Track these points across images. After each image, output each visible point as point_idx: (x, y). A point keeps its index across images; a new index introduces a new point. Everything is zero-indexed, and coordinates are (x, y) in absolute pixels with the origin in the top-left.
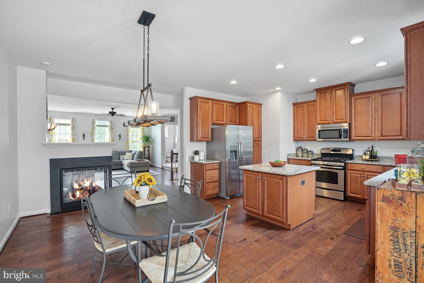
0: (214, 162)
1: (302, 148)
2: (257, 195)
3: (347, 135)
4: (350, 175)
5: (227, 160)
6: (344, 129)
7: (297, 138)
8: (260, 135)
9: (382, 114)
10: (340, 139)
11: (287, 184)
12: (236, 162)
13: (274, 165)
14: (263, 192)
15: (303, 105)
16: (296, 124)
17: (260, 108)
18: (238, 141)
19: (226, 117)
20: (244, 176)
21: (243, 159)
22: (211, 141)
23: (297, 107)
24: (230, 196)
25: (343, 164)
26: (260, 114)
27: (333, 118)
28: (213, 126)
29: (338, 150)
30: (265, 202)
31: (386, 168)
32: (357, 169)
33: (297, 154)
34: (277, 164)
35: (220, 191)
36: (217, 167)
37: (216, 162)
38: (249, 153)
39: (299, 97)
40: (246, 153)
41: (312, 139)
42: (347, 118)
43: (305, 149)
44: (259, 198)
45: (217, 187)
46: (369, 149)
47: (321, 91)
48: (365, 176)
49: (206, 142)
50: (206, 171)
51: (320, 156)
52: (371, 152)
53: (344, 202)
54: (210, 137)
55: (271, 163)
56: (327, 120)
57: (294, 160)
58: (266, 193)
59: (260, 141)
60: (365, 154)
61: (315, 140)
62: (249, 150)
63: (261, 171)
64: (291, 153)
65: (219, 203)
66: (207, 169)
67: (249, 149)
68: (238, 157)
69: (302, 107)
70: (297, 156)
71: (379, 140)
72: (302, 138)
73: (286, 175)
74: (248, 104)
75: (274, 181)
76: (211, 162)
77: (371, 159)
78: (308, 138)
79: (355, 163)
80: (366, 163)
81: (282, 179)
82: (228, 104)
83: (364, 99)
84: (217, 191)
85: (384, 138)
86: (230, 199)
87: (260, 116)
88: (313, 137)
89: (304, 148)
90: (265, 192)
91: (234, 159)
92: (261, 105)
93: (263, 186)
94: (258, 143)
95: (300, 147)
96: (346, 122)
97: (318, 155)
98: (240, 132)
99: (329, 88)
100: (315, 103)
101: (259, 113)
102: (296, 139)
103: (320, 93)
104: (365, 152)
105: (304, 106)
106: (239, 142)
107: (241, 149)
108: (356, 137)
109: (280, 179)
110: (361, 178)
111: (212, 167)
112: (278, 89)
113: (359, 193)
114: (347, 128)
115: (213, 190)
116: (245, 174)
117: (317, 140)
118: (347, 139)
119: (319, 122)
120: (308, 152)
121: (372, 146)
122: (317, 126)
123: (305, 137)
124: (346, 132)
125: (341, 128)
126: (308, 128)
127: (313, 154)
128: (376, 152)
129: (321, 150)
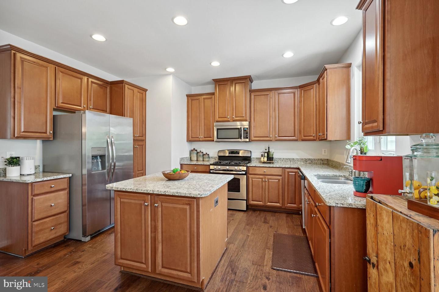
0: (55, 177)
1: (196, 150)
2: (142, 237)
3: (247, 135)
4: (252, 180)
5: (85, 172)
6: (244, 128)
7: (192, 138)
8: (144, 132)
9: (278, 113)
10: (240, 140)
11: (198, 211)
12: (103, 174)
13: (170, 177)
14: (154, 229)
15: (199, 97)
16: (190, 120)
17: (144, 94)
18: (108, 140)
19: (86, 99)
20: (117, 203)
21: (116, 168)
22: (52, 139)
23: (192, 100)
24: (91, 235)
25: (245, 168)
26: (144, 103)
27: (233, 115)
28: (55, 113)
29: (237, 152)
30: (158, 247)
31: (285, 170)
32: (259, 173)
33: (190, 157)
34: (175, 175)
35: (69, 229)
36: (65, 185)
37: (62, 176)
38: (127, 158)
39: (193, 88)
40: (120, 158)
41: (209, 139)
42: (246, 116)
43: (200, 151)
44: (146, 241)
45: (64, 223)
46: (266, 151)
47: (220, 83)
48: (266, 180)
49: (43, 141)
50: (35, 198)
51: (217, 160)
52: (268, 153)
53: (247, 212)
54: (49, 131)
55: (164, 174)
56: (226, 118)
57: (187, 165)
58: (160, 230)
59: (144, 141)
60: (262, 156)
61: (213, 141)
62: (126, 154)
63: (151, 192)
64: (184, 157)
65: (65, 255)
66: (36, 192)
67: (126, 152)
68: (107, 164)
69: (198, 100)
70: (191, 160)
71: (276, 140)
72: (198, 138)
73: (199, 196)
74: (126, 86)
75: (174, 208)
76: (52, 178)
77: (269, 162)
78: (204, 138)
79: (257, 166)
80: (267, 166)
81: (189, 204)
82: (90, 80)
83: (263, 96)
84: (62, 230)
85: (280, 139)
86: (92, 239)
87: (144, 106)
88: (211, 137)
89: (198, 151)
90: (158, 230)
91: (100, 169)
92: (146, 90)
93: (154, 219)
94: (140, 143)
95: (194, 149)
96: (246, 120)
97: (215, 158)
98: (111, 129)
99: (229, 80)
100: (213, 96)
101: (143, 101)
102: (190, 140)
103: (219, 85)
104: (262, 154)
105: (200, 99)
106: (109, 142)
107: (113, 152)
108: (255, 137)
109: (187, 204)
110: (262, 183)
111: (51, 187)
112: (170, 70)
113: (261, 200)
114: (248, 127)
115: (53, 232)
116: (119, 199)
117: (215, 141)
118: (247, 140)
119: (217, 118)
120: (204, 155)
121: (269, 147)
122: (215, 124)
123: (201, 137)
124: (246, 131)
125: (241, 127)
126: (205, 126)
127: (209, 157)
128: (272, 154)
129: (218, 152)
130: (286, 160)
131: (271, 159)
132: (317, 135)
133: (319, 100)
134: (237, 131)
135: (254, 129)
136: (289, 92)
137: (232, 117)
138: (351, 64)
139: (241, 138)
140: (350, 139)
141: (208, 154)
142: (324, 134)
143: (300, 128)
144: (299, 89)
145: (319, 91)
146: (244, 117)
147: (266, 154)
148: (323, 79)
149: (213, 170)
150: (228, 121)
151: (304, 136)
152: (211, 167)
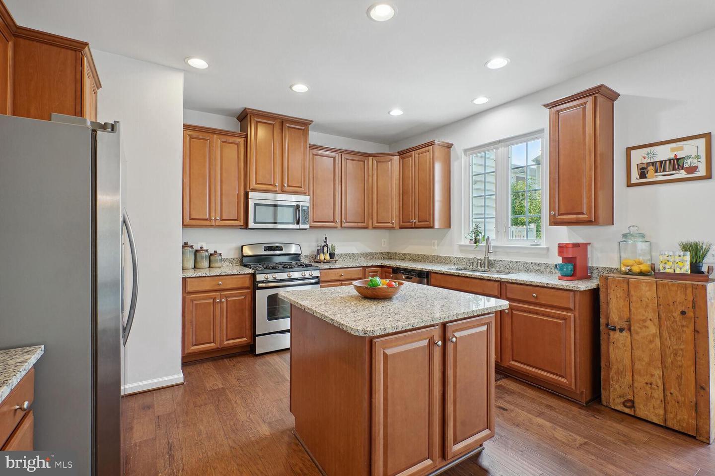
3: (306, 219)
6: (302, 207)
15: (210, 136)
23: (191, 138)
27: (283, 182)
29: (277, 247)
31: (366, 270)
32: (334, 279)
41: (232, 223)
42: (306, 187)
43: (201, 248)
56: (271, 185)
71: (343, 227)
72: (207, 219)
78: (222, 220)
79: (331, 267)
85: (348, 225)
92: (99, 87)
95: (186, 244)
96: (304, 193)
103: (256, 122)
104: (319, 248)
105: (213, 140)
108: (315, 222)
117: (249, 227)
118: (307, 226)
119: (254, 185)
120: (211, 255)
121: (326, 238)
122: (251, 195)
123: (215, 219)
124: (306, 212)
125: (298, 203)
126: (223, 197)
127: (221, 260)
128: (334, 248)
129: (241, 248)
130: (345, 256)
131: (332, 255)
132: (397, 222)
133: (403, 178)
134: (291, 210)
135: (313, 208)
136: (358, 159)
137: (283, 186)
138: (452, 145)
139: (298, 223)
140: (450, 227)
141: (220, 254)
142: (427, 221)
143: (370, 211)
144: (370, 159)
145: (403, 166)
146: (301, 187)
147: (325, 249)
148: (419, 154)
149: (262, 282)
150: (275, 192)
151: (377, 223)
152: (260, 277)
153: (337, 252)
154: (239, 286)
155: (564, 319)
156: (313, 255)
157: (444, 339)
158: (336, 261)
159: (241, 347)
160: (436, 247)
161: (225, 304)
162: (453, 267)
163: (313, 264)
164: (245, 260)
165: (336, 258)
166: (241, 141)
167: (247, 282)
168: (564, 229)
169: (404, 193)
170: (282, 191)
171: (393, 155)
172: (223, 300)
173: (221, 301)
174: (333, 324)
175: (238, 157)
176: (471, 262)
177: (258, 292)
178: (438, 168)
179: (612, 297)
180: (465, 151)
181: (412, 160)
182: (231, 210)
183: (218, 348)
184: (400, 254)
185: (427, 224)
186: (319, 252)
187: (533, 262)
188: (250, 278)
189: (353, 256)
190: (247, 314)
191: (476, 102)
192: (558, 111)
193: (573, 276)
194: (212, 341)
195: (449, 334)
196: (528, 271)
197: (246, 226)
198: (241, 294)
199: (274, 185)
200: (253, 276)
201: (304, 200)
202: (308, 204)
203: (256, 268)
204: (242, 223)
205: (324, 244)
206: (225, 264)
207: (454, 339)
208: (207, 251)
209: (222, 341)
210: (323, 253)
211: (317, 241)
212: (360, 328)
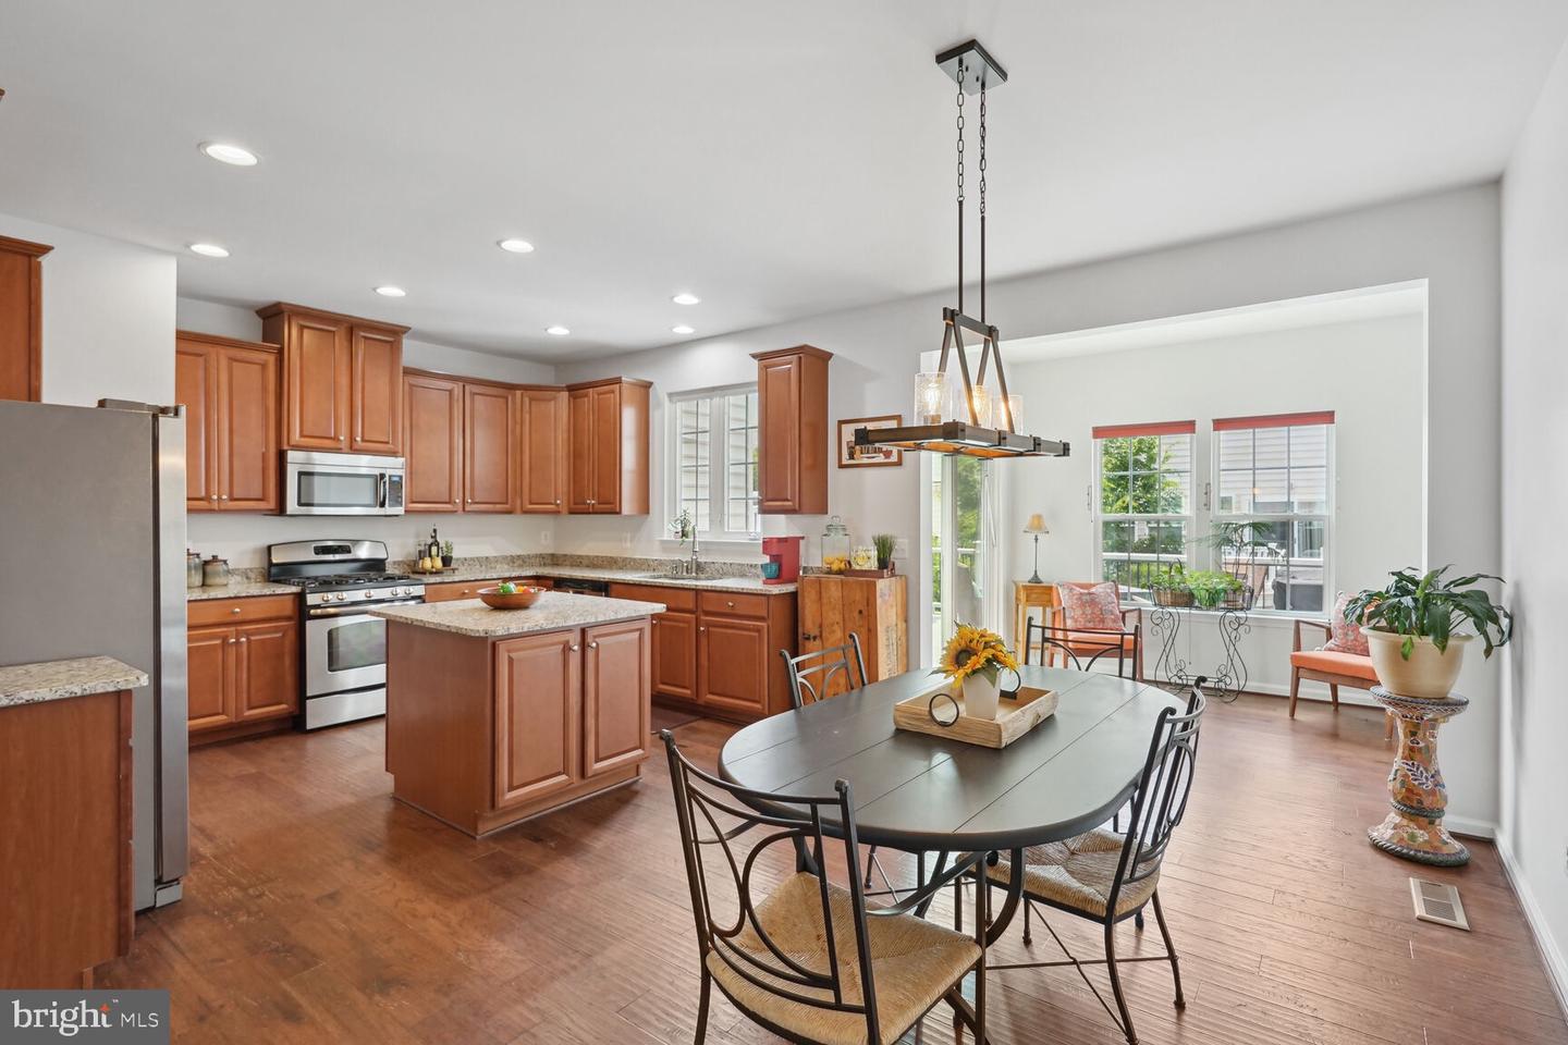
3: (400, 494)
6: (391, 477)
9: (472, 442)
10: (377, 510)
15: (207, 348)
25: (421, 590)
27: (355, 434)
29: (340, 546)
30: (590, 729)
41: (251, 505)
42: (397, 442)
46: (433, 540)
56: (331, 439)
60: (422, 553)
61: (273, 511)
69: (199, 356)
71: (467, 511)
85: (477, 507)
88: (260, 500)
96: (394, 453)
104: (422, 548)
105: (213, 356)
114: (402, 472)
116: (506, 654)
117: (288, 513)
118: (400, 510)
119: (296, 437)
120: (206, 563)
121: (435, 531)
122: (292, 456)
123: (219, 498)
124: (396, 485)
125: (383, 471)
126: (235, 459)
127: (228, 572)
128: (449, 547)
129: (266, 551)
131: (446, 561)
132: (565, 502)
133: (575, 430)
134: (369, 483)
135: (411, 479)
136: (496, 393)
137: (352, 439)
138: (652, 383)
139: (382, 505)
140: (648, 513)
141: (225, 562)
142: (610, 503)
143: (518, 483)
144: (518, 393)
145: (574, 411)
146: (387, 443)
147: (434, 549)
148: (599, 394)
149: (317, 607)
150: (338, 451)
151: (531, 503)
152: (312, 599)
153: (455, 555)
154: (273, 614)
155: (758, 630)
156: (410, 561)
157: (584, 645)
158: (454, 570)
159: (278, 720)
160: (629, 545)
161: (244, 649)
162: (649, 574)
163: (412, 576)
164: (274, 570)
165: (453, 565)
166: (271, 359)
167: (288, 608)
168: (782, 518)
169: (576, 456)
170: (351, 448)
171: (558, 389)
172: (243, 639)
173: (238, 643)
174: (450, 632)
175: (264, 389)
176: (677, 565)
177: (309, 624)
178: (629, 418)
179: (807, 600)
180: (671, 395)
181: (589, 401)
182: (252, 482)
183: (232, 723)
184: (572, 556)
185: (610, 507)
186: (421, 555)
187: (750, 563)
188: (294, 600)
189: (485, 561)
190: (288, 661)
191: (675, 330)
192: (766, 367)
193: (778, 578)
194: (221, 711)
195: (589, 639)
196: (743, 575)
197: (281, 509)
198: (276, 630)
199: (336, 439)
200: (301, 597)
201: (394, 466)
202: (399, 472)
203: (304, 583)
204: (272, 504)
205: (430, 541)
206: (233, 580)
207: (594, 645)
208: (198, 555)
209: (238, 711)
210: (430, 556)
211: (418, 536)
212: (481, 629)
